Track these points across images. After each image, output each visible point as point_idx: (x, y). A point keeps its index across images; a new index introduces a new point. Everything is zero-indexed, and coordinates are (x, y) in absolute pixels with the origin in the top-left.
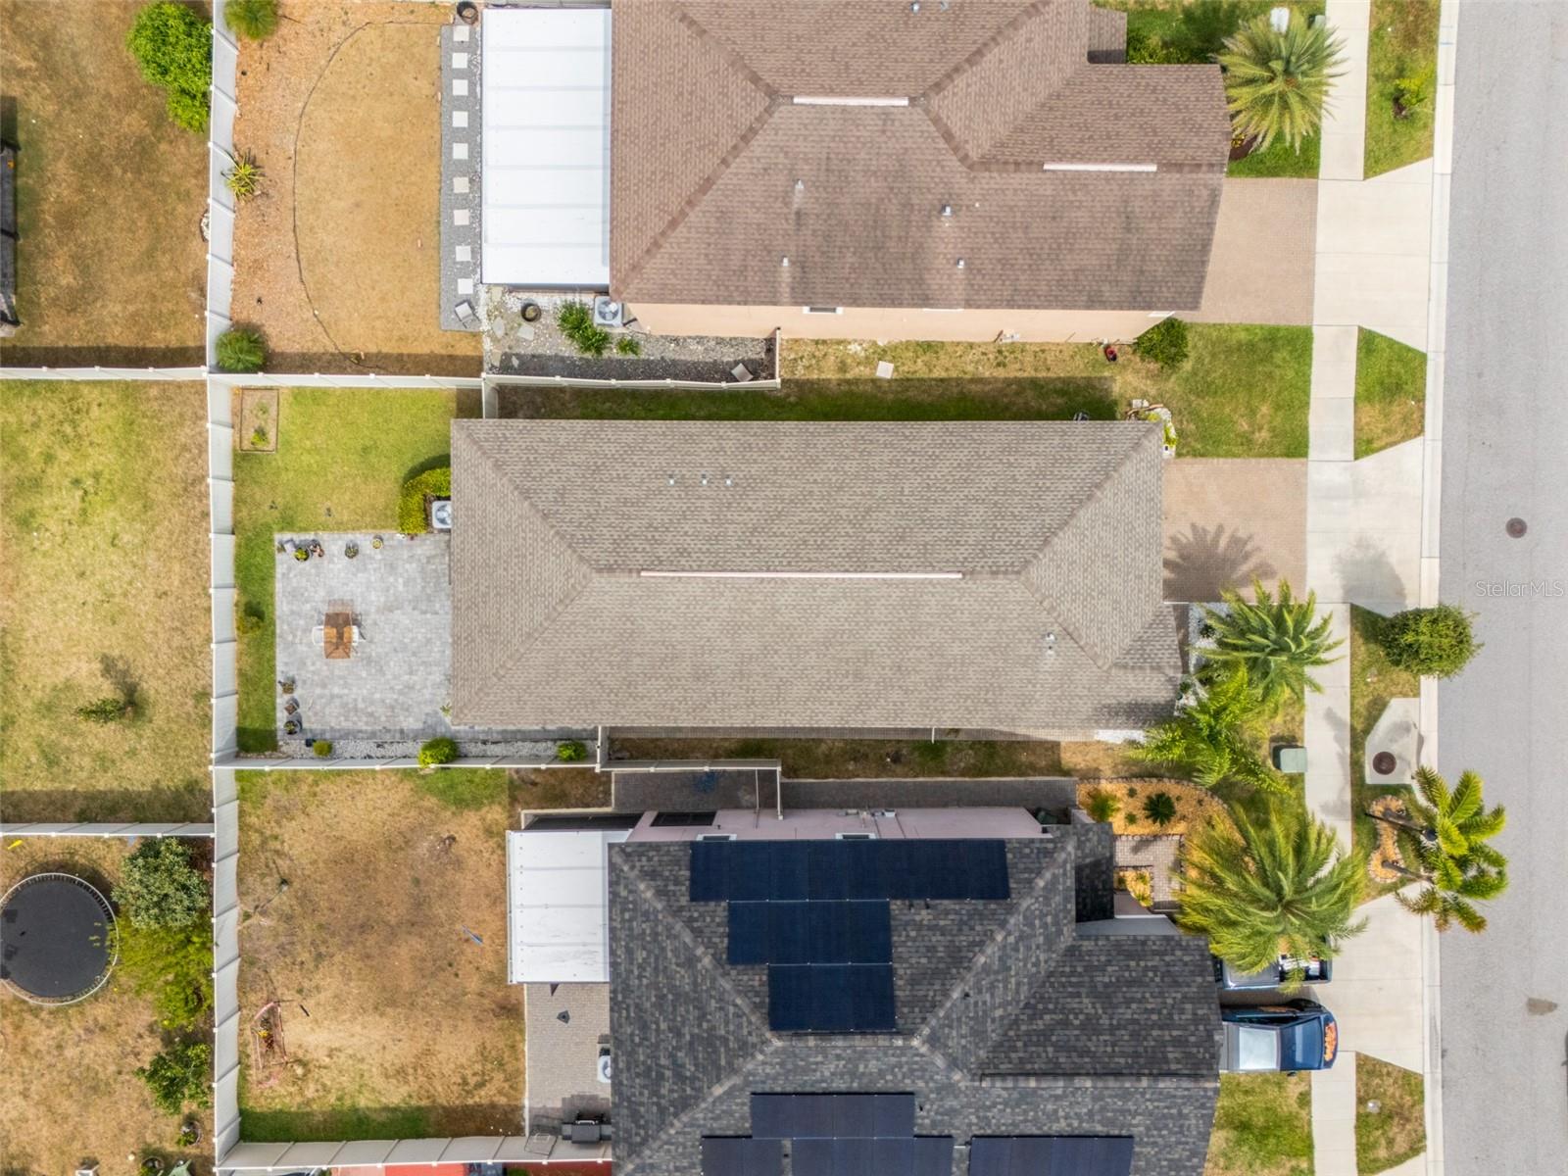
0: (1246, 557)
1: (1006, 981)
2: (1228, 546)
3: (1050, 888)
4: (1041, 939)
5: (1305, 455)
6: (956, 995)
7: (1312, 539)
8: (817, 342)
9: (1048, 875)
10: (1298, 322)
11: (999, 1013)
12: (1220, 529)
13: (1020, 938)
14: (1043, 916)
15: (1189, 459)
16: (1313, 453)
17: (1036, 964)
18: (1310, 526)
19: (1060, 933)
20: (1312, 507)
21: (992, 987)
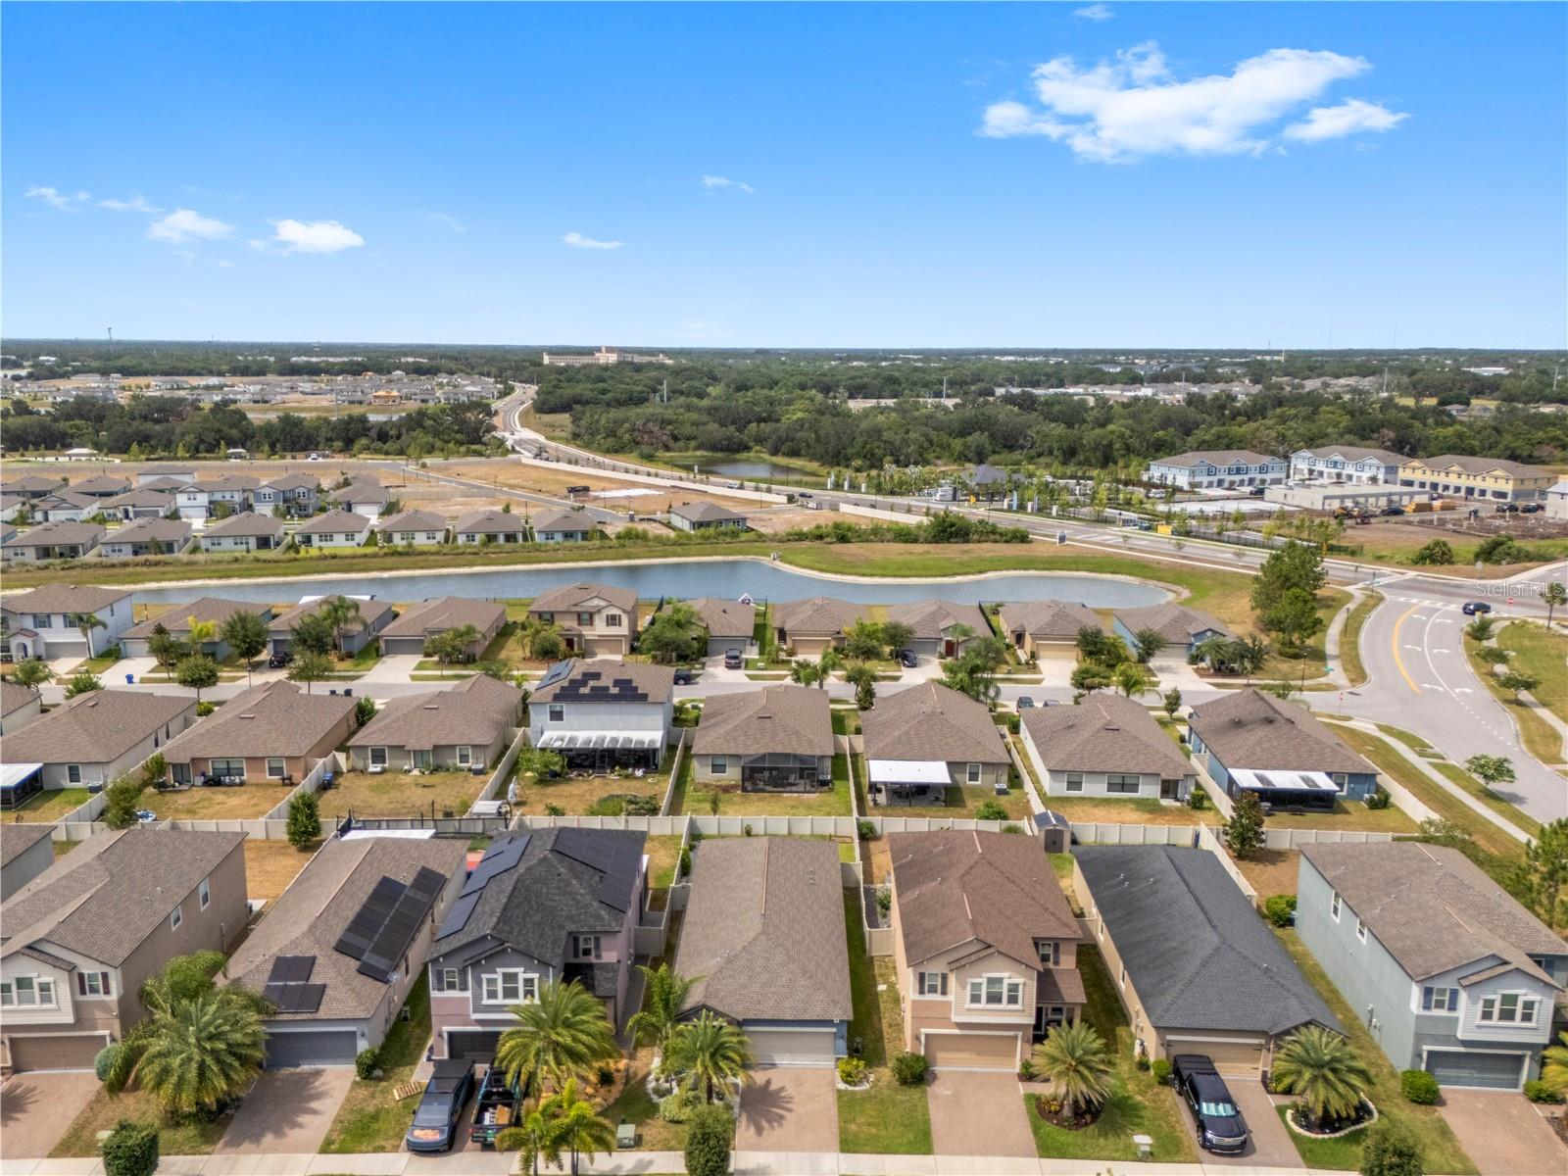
0: (769, 1122)
1: (560, 895)
2: (777, 1114)
3: (599, 918)
4: (574, 912)
5: (842, 1151)
6: (562, 870)
7: (782, 1155)
8: (895, 968)
9: (606, 916)
10: (935, 1148)
11: (544, 891)
12: (789, 1110)
13: (578, 902)
14: (585, 914)
15: (836, 1095)
16: (843, 1156)
17: (562, 910)
18: (791, 1154)
19: (574, 923)
20: (806, 1155)
21: (558, 888)
